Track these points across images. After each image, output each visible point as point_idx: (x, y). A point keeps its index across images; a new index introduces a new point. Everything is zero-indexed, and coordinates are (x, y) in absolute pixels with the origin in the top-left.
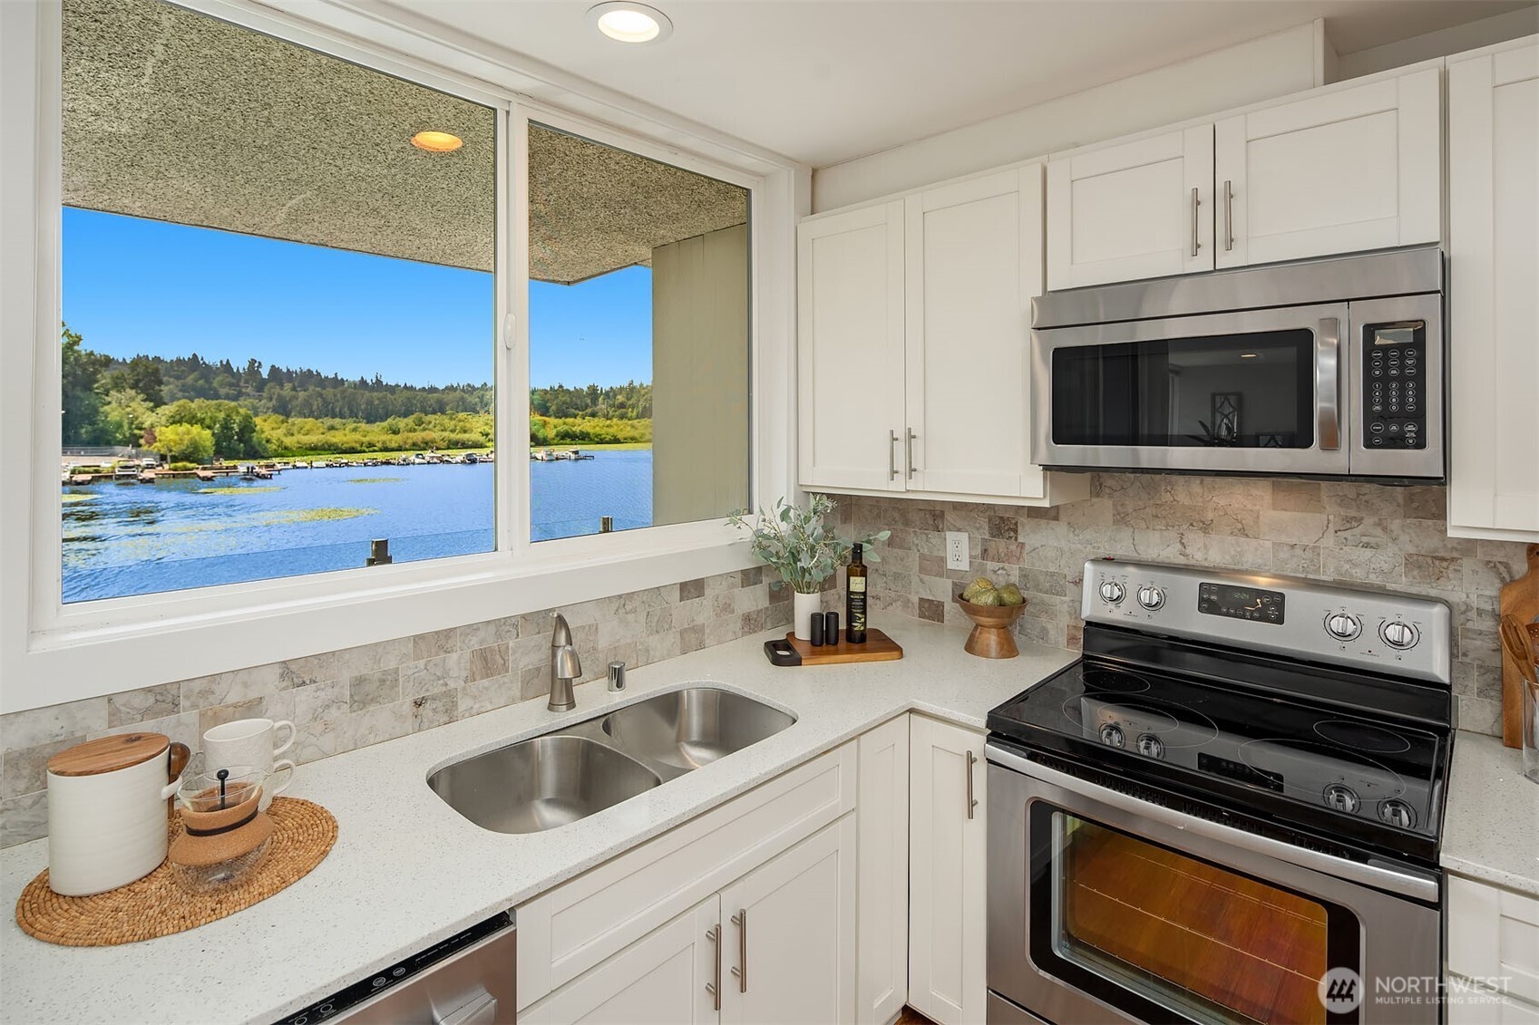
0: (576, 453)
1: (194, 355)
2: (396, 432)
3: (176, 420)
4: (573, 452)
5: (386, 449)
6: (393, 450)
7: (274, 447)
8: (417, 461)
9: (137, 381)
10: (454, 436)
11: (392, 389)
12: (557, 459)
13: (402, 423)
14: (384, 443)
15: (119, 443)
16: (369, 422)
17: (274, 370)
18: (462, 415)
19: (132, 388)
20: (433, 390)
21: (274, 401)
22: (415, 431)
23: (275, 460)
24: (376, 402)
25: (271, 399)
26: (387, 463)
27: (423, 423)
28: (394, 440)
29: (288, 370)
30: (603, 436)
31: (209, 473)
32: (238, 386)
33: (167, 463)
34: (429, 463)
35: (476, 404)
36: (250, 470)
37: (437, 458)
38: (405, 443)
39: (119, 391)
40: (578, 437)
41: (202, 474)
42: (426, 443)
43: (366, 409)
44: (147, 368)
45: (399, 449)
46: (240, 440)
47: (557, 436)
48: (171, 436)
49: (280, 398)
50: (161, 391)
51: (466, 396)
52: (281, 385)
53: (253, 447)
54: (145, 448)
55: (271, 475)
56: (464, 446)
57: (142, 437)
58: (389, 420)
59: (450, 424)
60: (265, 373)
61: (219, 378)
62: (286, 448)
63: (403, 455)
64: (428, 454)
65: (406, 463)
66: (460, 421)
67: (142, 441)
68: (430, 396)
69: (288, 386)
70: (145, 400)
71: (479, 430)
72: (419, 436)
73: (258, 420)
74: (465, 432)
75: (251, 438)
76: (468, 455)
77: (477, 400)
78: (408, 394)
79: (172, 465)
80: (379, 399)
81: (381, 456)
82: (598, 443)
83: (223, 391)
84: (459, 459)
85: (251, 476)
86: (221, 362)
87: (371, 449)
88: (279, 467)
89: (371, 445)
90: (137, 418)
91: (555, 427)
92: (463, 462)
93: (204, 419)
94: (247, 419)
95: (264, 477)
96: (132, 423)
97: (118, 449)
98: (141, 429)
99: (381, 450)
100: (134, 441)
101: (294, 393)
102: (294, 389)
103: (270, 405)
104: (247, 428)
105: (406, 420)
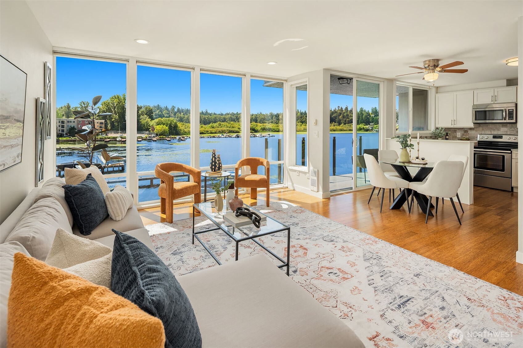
0: (269, 135)
1: (158, 105)
2: (213, 128)
3: (158, 124)
4: (268, 135)
5: (212, 133)
6: (213, 133)
7: (182, 132)
8: (222, 136)
9: (147, 113)
10: (231, 129)
11: (211, 115)
12: (263, 137)
13: (215, 125)
14: (211, 131)
15: (144, 130)
16: (205, 124)
17: (178, 109)
18: (232, 122)
19: (146, 115)
20: (222, 115)
21: (179, 118)
22: (219, 127)
23: (184, 136)
24: (206, 118)
25: (178, 118)
26: (214, 137)
27: (221, 125)
28: (214, 130)
29: (182, 109)
30: (276, 129)
31: (169, 139)
32: (169, 114)
33: (158, 136)
34: (225, 137)
35: (235, 119)
36: (180, 138)
37: (228, 136)
38: (217, 131)
39: (143, 116)
40: (268, 130)
41: (168, 139)
42: (223, 131)
43: (204, 120)
44: (149, 109)
45: (215, 133)
46: (174, 130)
47: (261, 129)
48: (159, 128)
49: (181, 117)
50: (153, 115)
51: (232, 116)
52: (180, 113)
53: (177, 132)
54: (151, 132)
55: (185, 140)
56: (233, 132)
57: (150, 129)
58: (211, 124)
59: (229, 125)
60: (176, 110)
61: (165, 112)
62: (185, 132)
63: (218, 134)
64: (225, 135)
65: (219, 137)
66: (231, 124)
67: (150, 130)
68: (221, 116)
69: (182, 114)
70: (149, 118)
71: (238, 127)
72: (220, 129)
73: (178, 123)
74: (233, 128)
75: (177, 129)
76: (236, 135)
77: (235, 118)
78: (215, 116)
79: (159, 137)
80: (207, 117)
81: (212, 135)
82: (274, 132)
83: (165, 115)
84: (234, 136)
85: (180, 140)
86: (165, 107)
87: (207, 133)
88: (186, 138)
89: (207, 132)
90: (148, 123)
91: (260, 127)
92: (235, 137)
93: (165, 123)
94: (176, 123)
95: (183, 140)
96: (147, 125)
97: (144, 132)
98: (149, 126)
99: (210, 133)
100: (147, 129)
101: (184, 116)
102: (184, 115)
103: (178, 119)
104: (176, 126)
105: (216, 124)
